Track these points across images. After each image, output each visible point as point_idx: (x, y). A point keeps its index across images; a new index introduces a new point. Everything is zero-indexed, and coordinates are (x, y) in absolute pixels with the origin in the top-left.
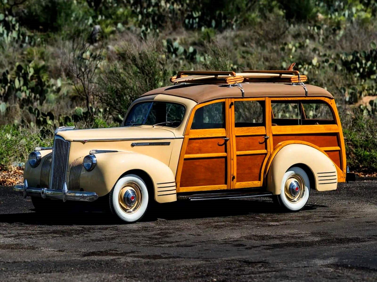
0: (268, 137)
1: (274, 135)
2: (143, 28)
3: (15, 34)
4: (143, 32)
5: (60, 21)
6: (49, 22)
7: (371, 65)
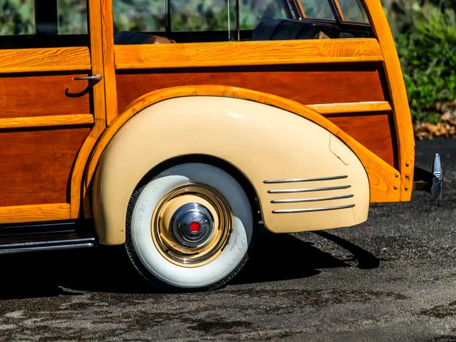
0: (98, 76)
1: (119, 72)
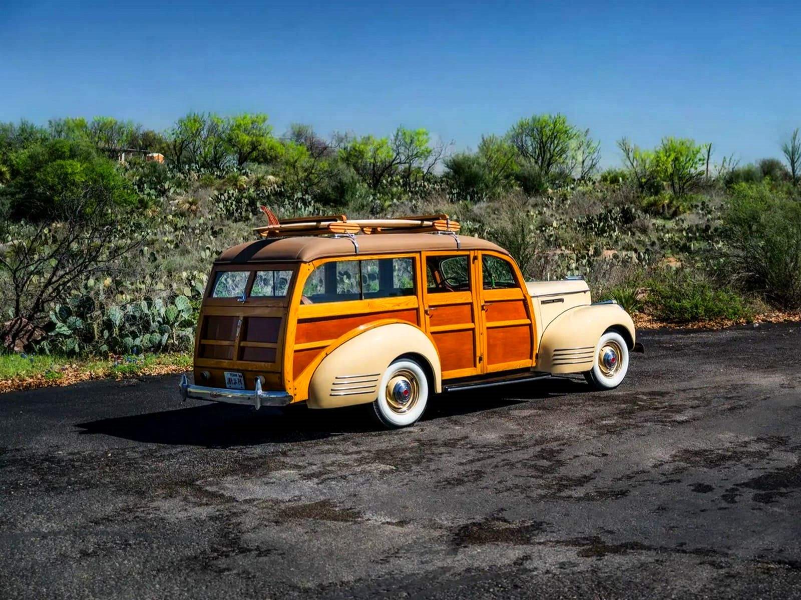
2: (414, 202)
3: (311, 209)
4: (414, 205)
5: (348, 197)
6: (338, 199)
7: (603, 225)
